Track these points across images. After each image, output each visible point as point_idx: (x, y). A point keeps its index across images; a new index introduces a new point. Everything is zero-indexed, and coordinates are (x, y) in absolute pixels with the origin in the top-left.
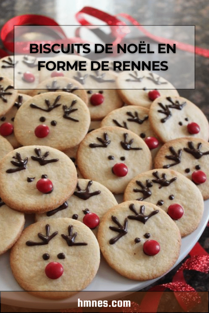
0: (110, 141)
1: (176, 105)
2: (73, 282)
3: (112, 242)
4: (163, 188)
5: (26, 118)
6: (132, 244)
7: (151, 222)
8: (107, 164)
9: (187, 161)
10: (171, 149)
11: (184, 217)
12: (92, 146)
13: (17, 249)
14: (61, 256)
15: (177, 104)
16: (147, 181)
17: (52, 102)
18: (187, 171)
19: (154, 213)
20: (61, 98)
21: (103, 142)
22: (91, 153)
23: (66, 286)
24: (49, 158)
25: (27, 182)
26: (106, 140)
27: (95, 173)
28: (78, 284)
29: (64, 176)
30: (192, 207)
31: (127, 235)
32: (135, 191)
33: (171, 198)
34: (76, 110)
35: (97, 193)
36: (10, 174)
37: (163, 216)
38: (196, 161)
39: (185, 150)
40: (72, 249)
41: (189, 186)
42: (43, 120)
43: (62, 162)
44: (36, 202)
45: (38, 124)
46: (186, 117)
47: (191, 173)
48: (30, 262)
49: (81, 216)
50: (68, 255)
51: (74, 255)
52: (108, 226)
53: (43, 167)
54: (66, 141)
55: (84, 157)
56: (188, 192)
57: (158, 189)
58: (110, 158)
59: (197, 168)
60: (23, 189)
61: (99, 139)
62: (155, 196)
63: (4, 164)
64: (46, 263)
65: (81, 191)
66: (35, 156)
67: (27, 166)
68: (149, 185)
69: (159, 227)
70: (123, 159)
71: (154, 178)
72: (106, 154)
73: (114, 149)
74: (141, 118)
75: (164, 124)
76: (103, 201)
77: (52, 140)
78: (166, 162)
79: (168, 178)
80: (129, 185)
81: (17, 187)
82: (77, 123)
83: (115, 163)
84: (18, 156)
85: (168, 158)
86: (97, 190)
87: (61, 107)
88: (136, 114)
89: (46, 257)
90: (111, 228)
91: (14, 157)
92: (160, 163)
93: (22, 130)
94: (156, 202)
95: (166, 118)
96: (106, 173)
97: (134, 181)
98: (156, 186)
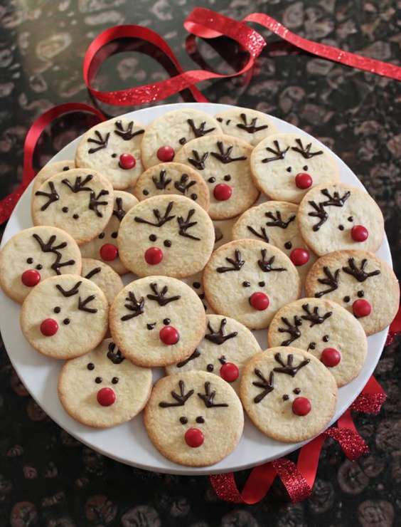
0: (244, 262)
1: (334, 201)
2: (216, 449)
3: (257, 400)
4: (315, 327)
5: (133, 237)
6: (280, 402)
7: (301, 374)
8: (242, 293)
9: (347, 286)
10: (326, 270)
11: (341, 362)
12: (221, 270)
13: (150, 411)
14: (200, 420)
15: (336, 198)
16: (295, 317)
17: (163, 213)
18: (347, 299)
19: (305, 363)
20: (174, 205)
21: (235, 263)
22: (219, 279)
23: (208, 454)
24: (168, 295)
25: (147, 330)
26: (239, 261)
27: (227, 305)
28: (221, 451)
29: (189, 318)
30: (352, 351)
31: (274, 391)
32: (281, 331)
33: (325, 339)
34: (196, 223)
35: (233, 335)
36: (126, 322)
37: (316, 366)
38: (359, 284)
39: (345, 270)
40: (211, 411)
41: (347, 322)
42: (153, 238)
43: (185, 299)
44: (161, 356)
45: (148, 245)
46: (349, 216)
47: (351, 302)
48: (166, 427)
49: (218, 366)
50: (207, 417)
51: (214, 417)
52: (252, 382)
53: (163, 308)
54: (186, 267)
55: (212, 286)
56: (347, 331)
57: (309, 328)
58: (245, 285)
59: (360, 294)
60: (144, 340)
61: (228, 260)
62: (305, 336)
63: (117, 310)
64: (185, 428)
65: (214, 334)
66: (151, 293)
67: (144, 309)
68: (298, 323)
69: (311, 379)
70: (262, 284)
71: (304, 314)
72: (239, 279)
73: (250, 272)
74: (285, 220)
75: (317, 233)
76: (241, 344)
77: (167, 266)
78: (318, 288)
79: (321, 313)
80: (273, 322)
81: (137, 338)
82: (197, 242)
83: (253, 292)
84: (131, 297)
85: (321, 282)
86: (232, 331)
87: (175, 219)
88: (278, 213)
89: (183, 421)
90: (255, 384)
91: (127, 299)
92: (312, 289)
93: (129, 254)
94: (307, 345)
95: (320, 224)
96: (242, 305)
97: (279, 317)
98: (306, 324)
